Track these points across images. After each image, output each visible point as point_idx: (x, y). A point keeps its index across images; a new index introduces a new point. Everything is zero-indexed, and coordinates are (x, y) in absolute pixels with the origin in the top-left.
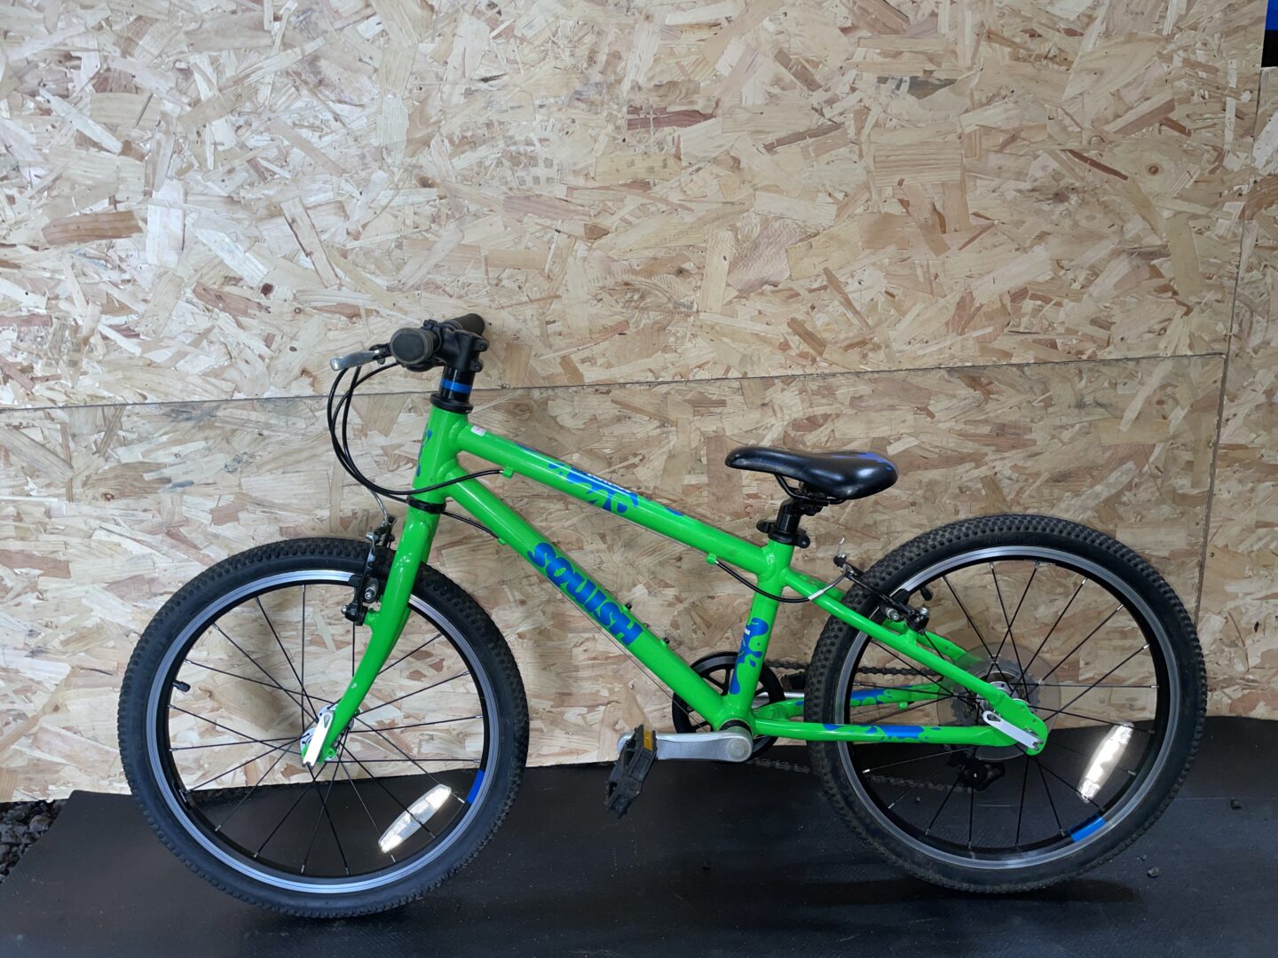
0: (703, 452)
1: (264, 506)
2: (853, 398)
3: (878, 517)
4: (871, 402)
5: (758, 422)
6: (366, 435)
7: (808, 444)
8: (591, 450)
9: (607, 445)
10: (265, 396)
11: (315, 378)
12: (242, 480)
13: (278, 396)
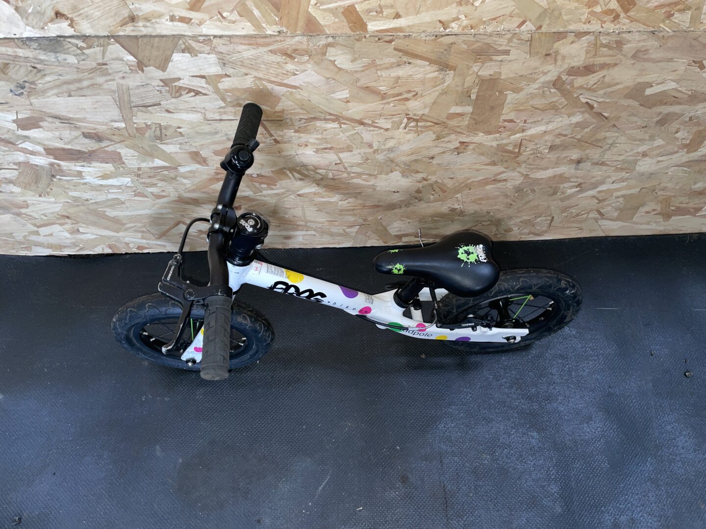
0: (475, 90)
1: (60, 119)
2: (638, 51)
3: (608, 134)
4: (653, 56)
5: (536, 68)
6: (143, 71)
7: (575, 86)
8: (367, 87)
9: (382, 84)
10: (24, 36)
11: (72, 20)
12: (34, 101)
13: (39, 36)
